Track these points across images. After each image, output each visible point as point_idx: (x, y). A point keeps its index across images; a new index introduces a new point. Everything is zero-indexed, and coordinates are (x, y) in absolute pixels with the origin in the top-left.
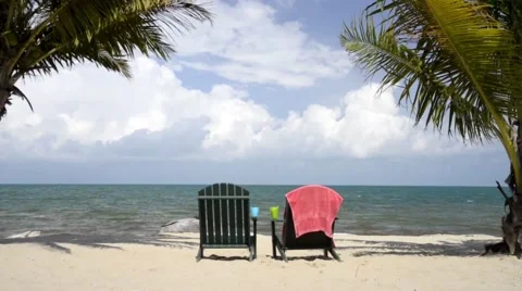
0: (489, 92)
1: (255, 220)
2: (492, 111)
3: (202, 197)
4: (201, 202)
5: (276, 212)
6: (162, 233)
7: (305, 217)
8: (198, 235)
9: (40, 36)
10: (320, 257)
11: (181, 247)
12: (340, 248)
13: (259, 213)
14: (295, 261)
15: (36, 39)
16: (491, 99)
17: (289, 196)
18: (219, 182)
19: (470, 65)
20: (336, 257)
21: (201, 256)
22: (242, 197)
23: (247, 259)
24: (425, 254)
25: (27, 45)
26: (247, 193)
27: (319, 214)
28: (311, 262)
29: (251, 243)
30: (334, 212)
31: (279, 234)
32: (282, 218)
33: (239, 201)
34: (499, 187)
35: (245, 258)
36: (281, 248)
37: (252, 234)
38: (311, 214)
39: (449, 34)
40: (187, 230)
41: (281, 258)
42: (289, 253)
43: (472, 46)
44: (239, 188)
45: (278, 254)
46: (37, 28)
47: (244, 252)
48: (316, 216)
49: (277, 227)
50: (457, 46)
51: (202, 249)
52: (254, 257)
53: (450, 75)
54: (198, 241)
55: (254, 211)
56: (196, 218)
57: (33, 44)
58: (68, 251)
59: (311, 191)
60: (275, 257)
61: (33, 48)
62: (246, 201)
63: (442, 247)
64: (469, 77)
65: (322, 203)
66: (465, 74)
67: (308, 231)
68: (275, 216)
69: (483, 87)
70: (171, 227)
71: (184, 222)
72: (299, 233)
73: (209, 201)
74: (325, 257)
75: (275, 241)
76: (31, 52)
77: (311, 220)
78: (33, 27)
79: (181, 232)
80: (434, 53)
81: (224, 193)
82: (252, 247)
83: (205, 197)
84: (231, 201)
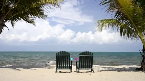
0: (136, 25)
1: (72, 61)
2: (138, 31)
4: (57, 56)
8: (56, 66)
10: (90, 72)
16: (138, 28)
19: (131, 18)
21: (57, 72)
23: (70, 72)
25: (8, 13)
26: (69, 54)
33: (67, 56)
34: (140, 52)
36: (78, 69)
37: (71, 65)
39: (125, 9)
40: (53, 64)
42: (80, 70)
44: (67, 52)
47: (69, 70)
49: (77, 63)
50: (127, 13)
51: (57, 70)
52: (71, 72)
53: (126, 21)
55: (72, 59)
56: (55, 61)
58: (20, 70)
60: (77, 72)
62: (69, 56)
63: (124, 69)
70: (48, 64)
71: (52, 62)
73: (59, 56)
76: (9, 15)
79: (51, 65)
80: (121, 15)
81: (63, 54)
82: (71, 69)
83: (58, 55)
84: (65, 56)
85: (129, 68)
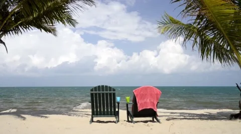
0: (232, 40)
1: (118, 103)
2: (234, 49)
3: (92, 92)
4: (92, 94)
5: (128, 99)
6: (74, 109)
7: (143, 102)
8: (91, 110)
9: (13, 15)
10: (150, 121)
11: (82, 116)
12: (160, 116)
13: (120, 100)
14: (138, 123)
15: (12, 16)
16: (233, 44)
17: (136, 91)
18: (101, 85)
19: (223, 27)
20: (158, 121)
21: (92, 121)
22: (112, 92)
23: (115, 122)
24: (201, 119)
25: (7, 19)
26: (114, 90)
27: (150, 100)
28: (146, 124)
29: (116, 114)
30: (157, 99)
31: (130, 110)
32: (132, 102)
33: (110, 94)
34: (238, 86)
35: (113, 122)
36: (131, 117)
37: (117, 110)
38: (145, 100)
39: (212, 12)
40: (86, 108)
41: (131, 122)
42: (135, 119)
43: (224, 17)
44: (110, 88)
45: (130, 120)
46: (12, 11)
47: (113, 119)
48: (148, 101)
49: (129, 106)
50: (216, 18)
51: (92, 117)
52: (118, 121)
53: (213, 32)
54: (91, 113)
55: (118, 99)
56: (90, 102)
57: (10, 19)
59: (146, 89)
60: (128, 121)
61: (10, 21)
62: (114, 94)
63: (209, 115)
64: (222, 33)
65: (151, 95)
66: (220, 31)
67: (144, 108)
68: (128, 101)
69: (229, 38)
70: (78, 107)
71: (84, 104)
72: (140, 109)
73: (96, 94)
74: (153, 121)
75: (128, 113)
76: (9, 23)
77: (145, 103)
78: (10, 11)
79: (83, 109)
80: (205, 21)
81: (103, 90)
82: (117, 117)
83: (94, 92)
84: (107, 94)
85: (218, 113)
